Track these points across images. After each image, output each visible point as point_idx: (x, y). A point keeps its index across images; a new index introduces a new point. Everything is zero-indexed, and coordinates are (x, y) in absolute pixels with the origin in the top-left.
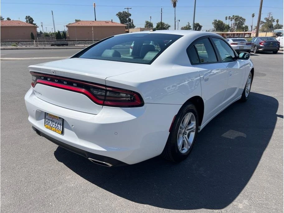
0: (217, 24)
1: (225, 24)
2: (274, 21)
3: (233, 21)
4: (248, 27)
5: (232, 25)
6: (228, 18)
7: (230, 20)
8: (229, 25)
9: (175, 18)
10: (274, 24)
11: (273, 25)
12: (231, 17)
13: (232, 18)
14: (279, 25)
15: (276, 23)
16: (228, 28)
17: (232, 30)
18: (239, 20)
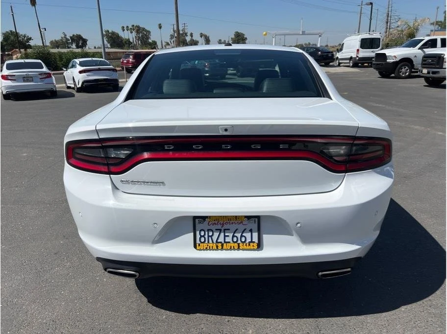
0: (111, 37)
1: (123, 37)
2: (186, 34)
3: (134, 34)
4: (157, 43)
5: (135, 40)
6: (125, 29)
7: (129, 32)
8: (129, 39)
9: (39, 24)
10: (188, 39)
11: (186, 40)
12: (130, 27)
13: (131, 29)
14: (193, 41)
15: (191, 38)
16: (128, 43)
17: (134, 47)
18: (141, 32)
